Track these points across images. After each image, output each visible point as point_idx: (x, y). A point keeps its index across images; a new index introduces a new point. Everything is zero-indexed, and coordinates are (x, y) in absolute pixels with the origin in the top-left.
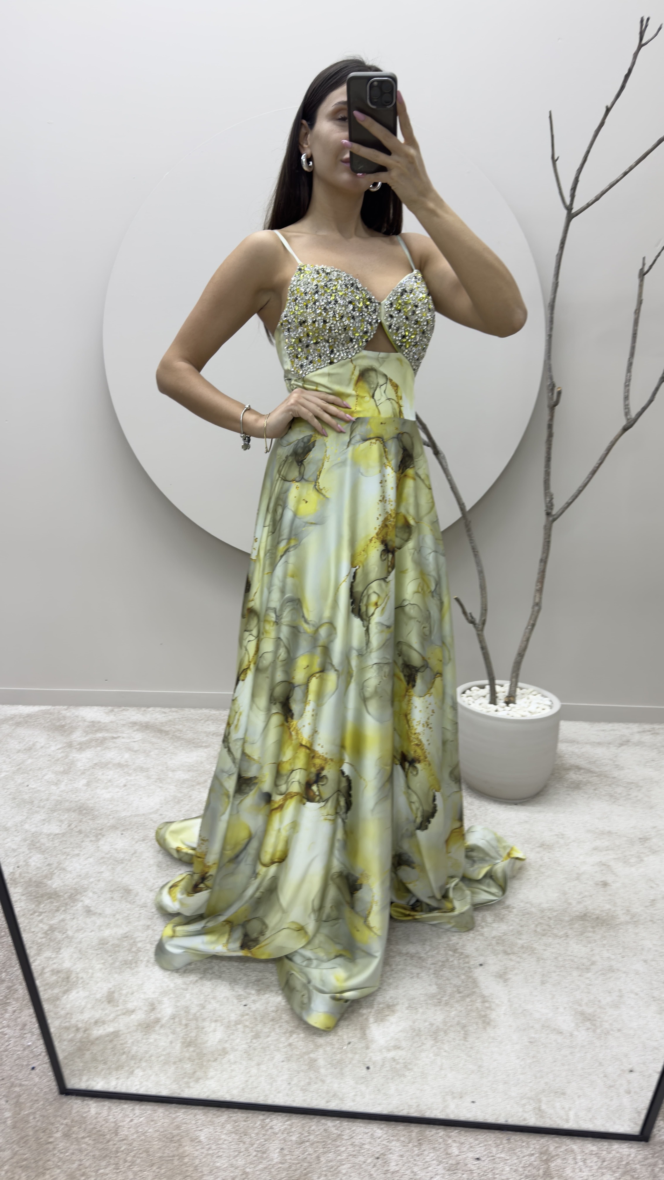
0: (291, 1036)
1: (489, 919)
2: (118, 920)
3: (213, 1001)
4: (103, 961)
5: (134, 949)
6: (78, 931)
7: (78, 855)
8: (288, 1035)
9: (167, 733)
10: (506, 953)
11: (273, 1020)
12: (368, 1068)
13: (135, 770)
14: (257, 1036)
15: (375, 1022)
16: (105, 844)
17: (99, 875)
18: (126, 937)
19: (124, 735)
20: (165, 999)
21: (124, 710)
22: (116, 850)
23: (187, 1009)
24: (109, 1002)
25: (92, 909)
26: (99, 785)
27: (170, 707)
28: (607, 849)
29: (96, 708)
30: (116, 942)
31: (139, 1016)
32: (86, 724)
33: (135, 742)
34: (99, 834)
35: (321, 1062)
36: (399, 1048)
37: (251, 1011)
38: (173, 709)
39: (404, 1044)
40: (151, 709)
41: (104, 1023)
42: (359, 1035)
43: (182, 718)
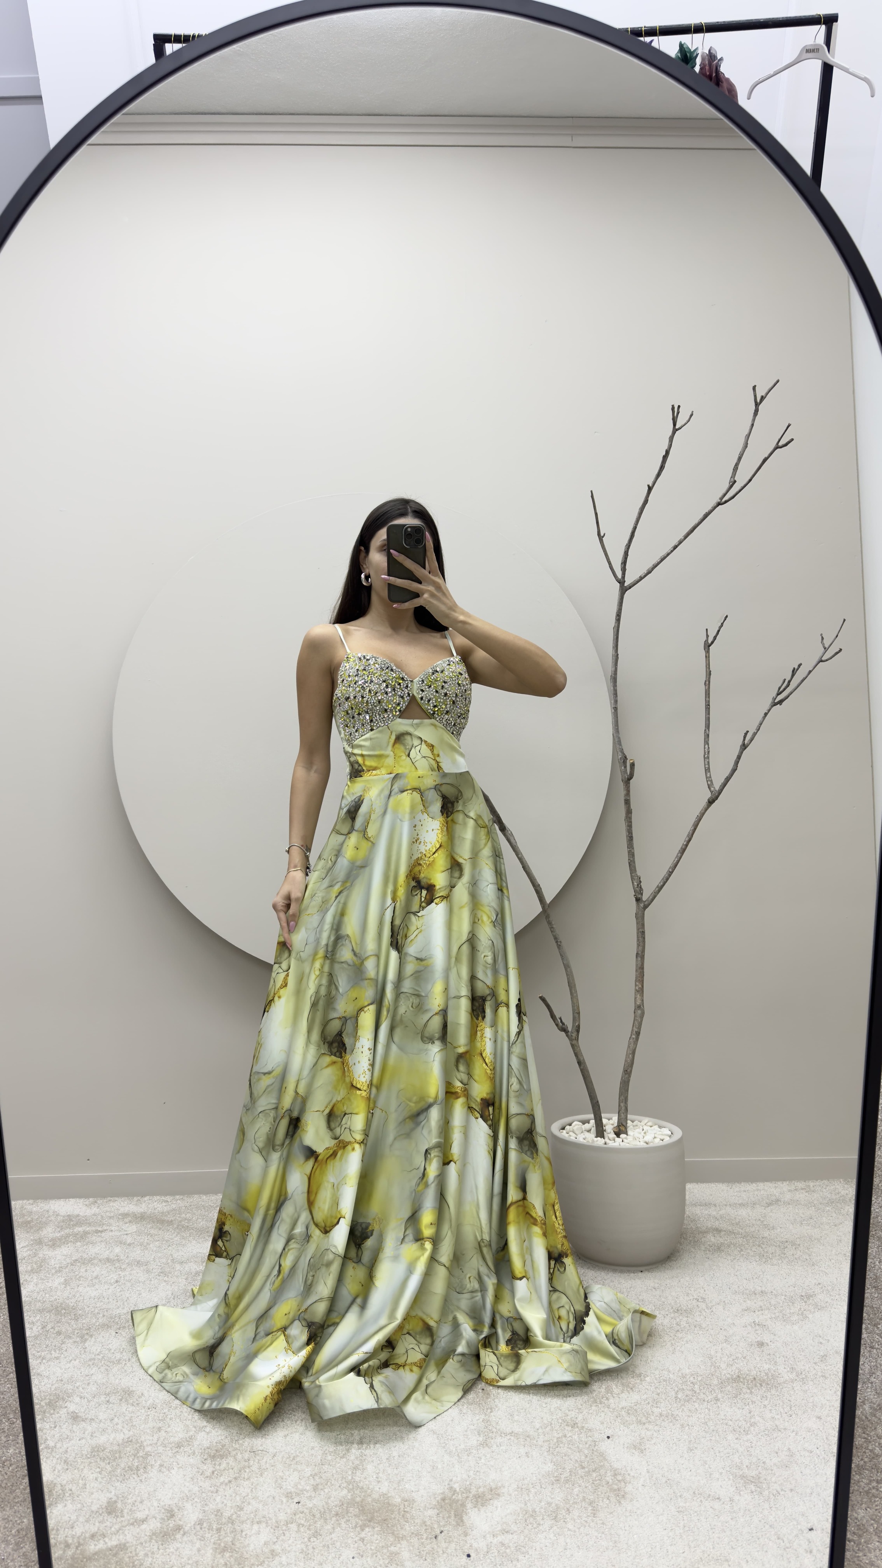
0: (363, 1530)
1: (616, 1390)
2: (117, 1424)
3: (253, 1502)
4: (98, 1470)
5: (141, 1454)
6: (61, 1440)
7: (57, 1358)
8: (358, 1529)
9: (170, 1223)
10: (640, 1422)
11: (337, 1514)
12: (469, 1556)
13: (128, 1264)
14: (316, 1534)
15: (475, 1507)
16: (93, 1346)
17: (87, 1378)
18: (129, 1441)
19: (113, 1228)
20: (188, 1506)
21: (110, 1200)
22: (110, 1350)
23: (218, 1513)
24: (109, 1513)
25: (80, 1414)
26: (80, 1282)
27: (173, 1194)
28: (761, 1309)
29: (72, 1201)
30: (116, 1448)
31: (154, 1525)
32: (61, 1218)
33: (127, 1234)
34: (84, 1335)
35: (405, 1555)
36: (507, 1532)
37: (307, 1508)
38: (178, 1197)
39: (514, 1528)
40: (146, 1198)
41: (104, 1536)
42: (454, 1523)
43: (191, 1206)
